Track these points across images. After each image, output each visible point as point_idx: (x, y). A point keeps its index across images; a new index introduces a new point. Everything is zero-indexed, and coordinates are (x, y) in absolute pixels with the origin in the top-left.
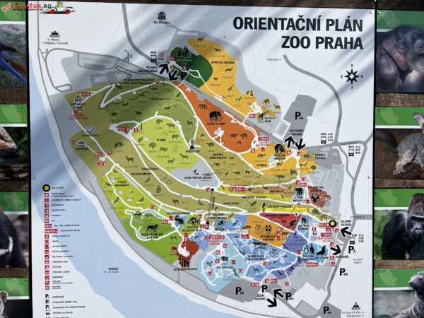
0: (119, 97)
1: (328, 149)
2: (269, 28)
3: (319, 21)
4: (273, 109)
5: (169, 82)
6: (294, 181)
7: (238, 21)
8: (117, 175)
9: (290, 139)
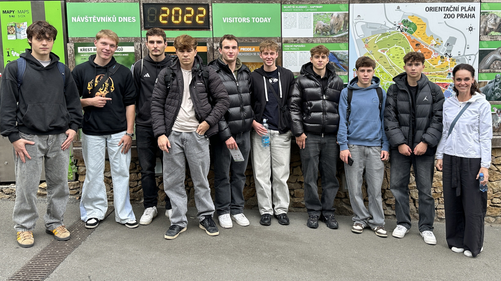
0: (381, 39)
1: (461, 58)
2: (439, 11)
3: (458, 7)
4: (440, 42)
5: (401, 33)
6: (448, 70)
7: (427, 9)
8: (380, 69)
9: (446, 54)
